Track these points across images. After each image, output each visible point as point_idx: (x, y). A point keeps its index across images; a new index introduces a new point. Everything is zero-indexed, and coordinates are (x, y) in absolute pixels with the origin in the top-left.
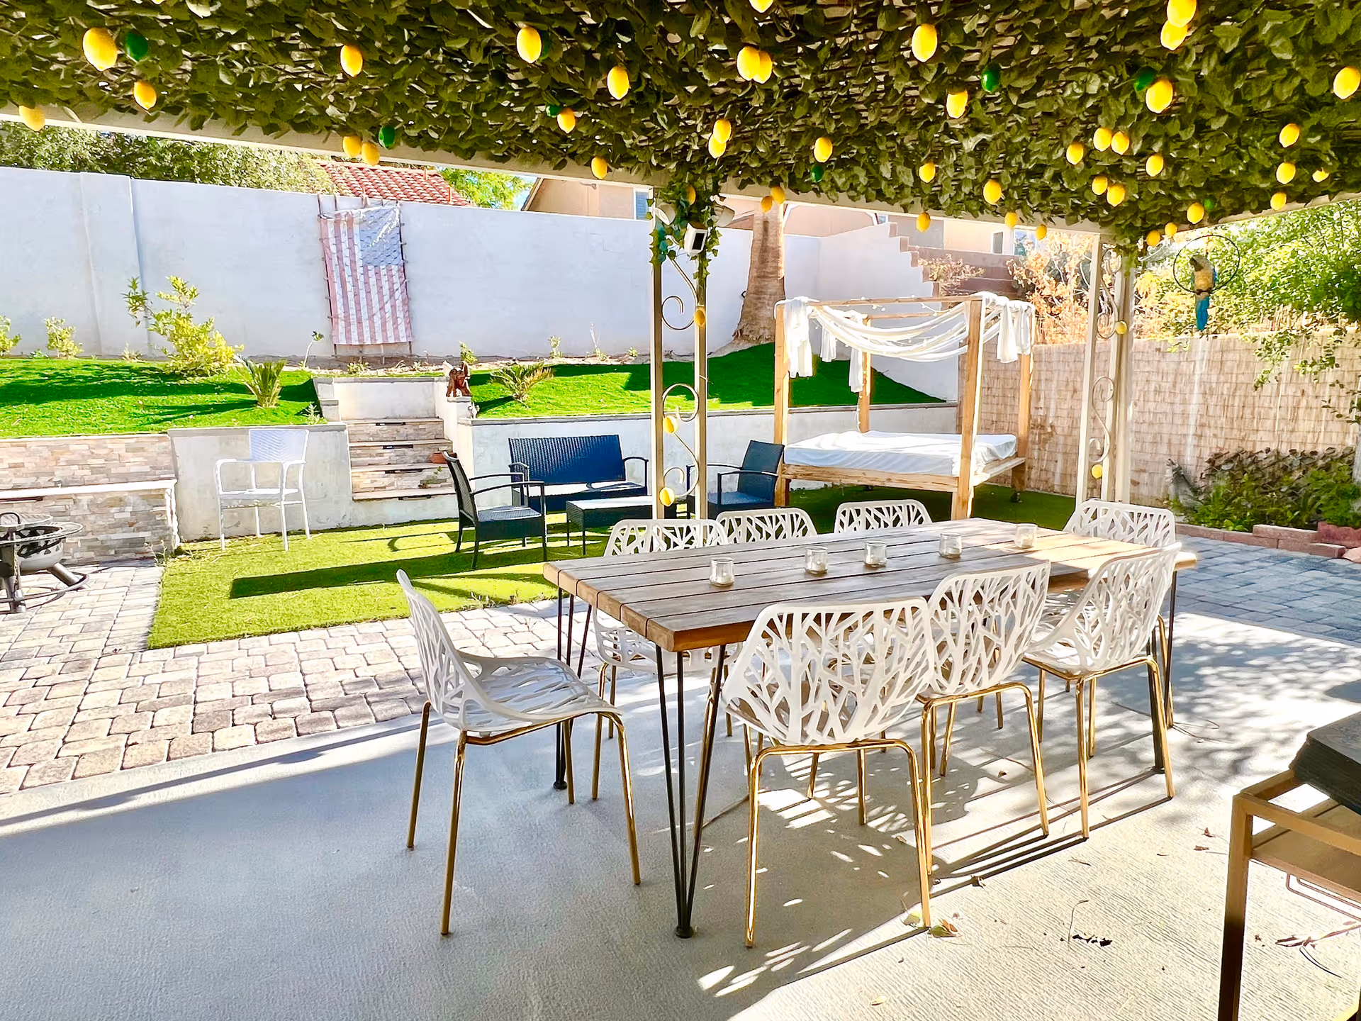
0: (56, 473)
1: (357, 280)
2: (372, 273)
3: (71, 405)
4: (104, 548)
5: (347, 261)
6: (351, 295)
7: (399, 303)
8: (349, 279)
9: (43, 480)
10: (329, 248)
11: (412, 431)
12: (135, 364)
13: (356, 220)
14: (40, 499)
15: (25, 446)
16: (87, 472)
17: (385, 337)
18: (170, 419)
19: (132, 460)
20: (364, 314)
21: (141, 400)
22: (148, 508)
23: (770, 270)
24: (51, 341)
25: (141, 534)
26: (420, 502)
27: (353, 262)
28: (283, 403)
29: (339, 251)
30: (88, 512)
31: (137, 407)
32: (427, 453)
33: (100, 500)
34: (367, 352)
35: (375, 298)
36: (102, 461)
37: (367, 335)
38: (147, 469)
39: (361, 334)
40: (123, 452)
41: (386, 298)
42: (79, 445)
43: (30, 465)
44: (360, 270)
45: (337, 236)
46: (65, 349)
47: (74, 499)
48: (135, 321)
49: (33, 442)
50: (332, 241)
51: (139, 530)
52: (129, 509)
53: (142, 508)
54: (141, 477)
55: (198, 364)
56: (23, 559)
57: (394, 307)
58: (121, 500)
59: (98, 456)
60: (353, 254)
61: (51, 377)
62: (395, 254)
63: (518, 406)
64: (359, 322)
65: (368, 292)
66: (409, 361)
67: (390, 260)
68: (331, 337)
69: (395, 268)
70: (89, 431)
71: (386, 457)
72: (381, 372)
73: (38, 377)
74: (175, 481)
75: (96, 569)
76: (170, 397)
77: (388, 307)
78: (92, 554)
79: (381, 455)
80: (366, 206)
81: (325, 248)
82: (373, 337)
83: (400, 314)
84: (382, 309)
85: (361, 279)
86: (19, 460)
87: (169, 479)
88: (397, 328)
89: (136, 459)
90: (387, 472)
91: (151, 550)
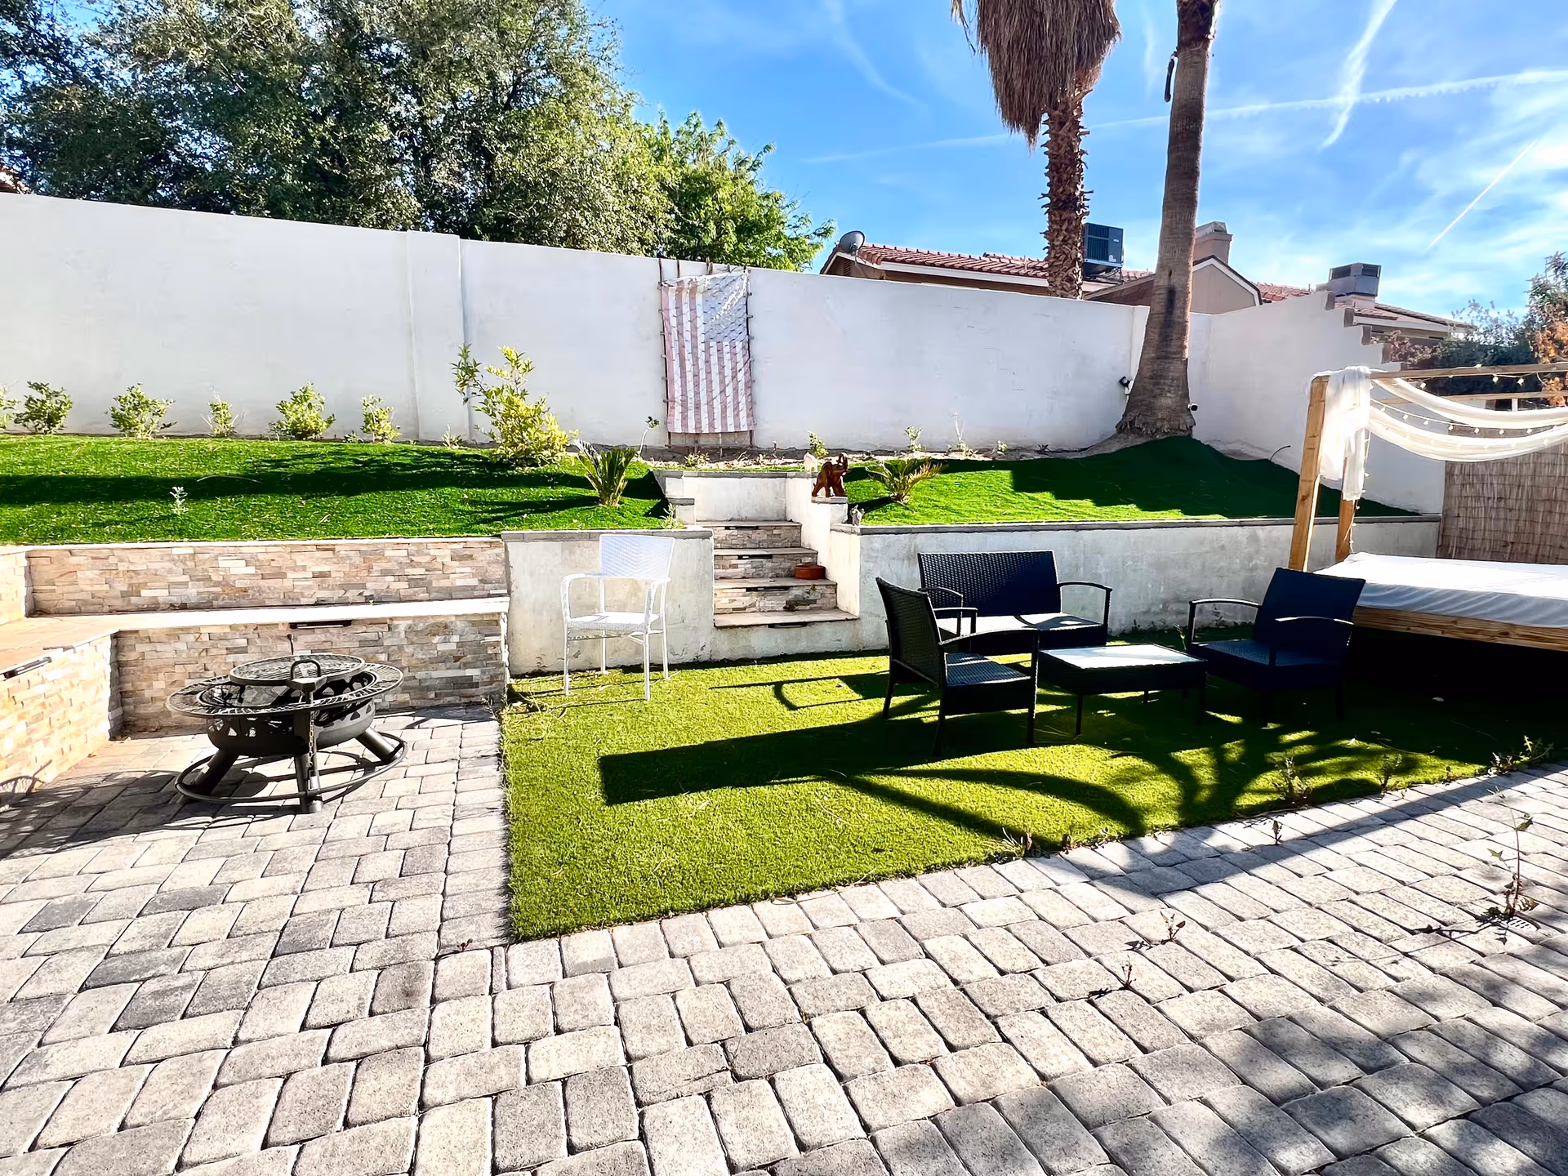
0: (368, 585)
1: (697, 358)
2: (713, 351)
3: (385, 498)
4: (422, 689)
5: (687, 336)
6: (690, 376)
7: (741, 386)
8: (688, 357)
9: (352, 595)
10: (668, 320)
11: (765, 537)
12: (456, 449)
13: (700, 288)
14: (347, 623)
15: (333, 550)
16: (405, 585)
17: (724, 424)
18: (500, 518)
19: (458, 570)
20: (704, 399)
21: (466, 493)
22: (479, 637)
23: (1173, 349)
24: (367, 422)
25: (469, 672)
26: (794, 631)
27: (694, 337)
28: (627, 500)
29: (680, 324)
30: (405, 642)
31: (463, 502)
32: (787, 564)
33: (421, 626)
34: (702, 441)
35: (716, 378)
36: (422, 571)
37: (705, 422)
38: (474, 582)
39: (698, 422)
40: (447, 560)
41: (728, 380)
42: (394, 549)
43: (337, 576)
44: (701, 347)
45: (678, 308)
46: (381, 432)
47: (389, 624)
48: (462, 397)
49: (343, 544)
50: (673, 312)
51: (466, 666)
52: (456, 638)
53: (471, 637)
54: (467, 593)
55: (528, 451)
56: (322, 729)
57: (736, 390)
58: (446, 627)
59: (419, 565)
60: (694, 328)
61: (365, 464)
62: (740, 329)
63: (900, 510)
64: (697, 407)
65: (709, 373)
66: (753, 453)
67: (733, 335)
68: (666, 423)
69: (739, 345)
70: (407, 531)
71: (741, 569)
72: (722, 466)
73: (351, 464)
74: (508, 599)
75: (411, 720)
76: (500, 490)
77: (729, 390)
78: (406, 697)
79: (735, 566)
80: (710, 273)
81: (664, 321)
82: (711, 425)
83: (742, 399)
84: (723, 391)
85: (702, 357)
86: (325, 568)
87: (500, 595)
88: (738, 415)
89: (463, 570)
90: (748, 589)
91: (481, 694)
